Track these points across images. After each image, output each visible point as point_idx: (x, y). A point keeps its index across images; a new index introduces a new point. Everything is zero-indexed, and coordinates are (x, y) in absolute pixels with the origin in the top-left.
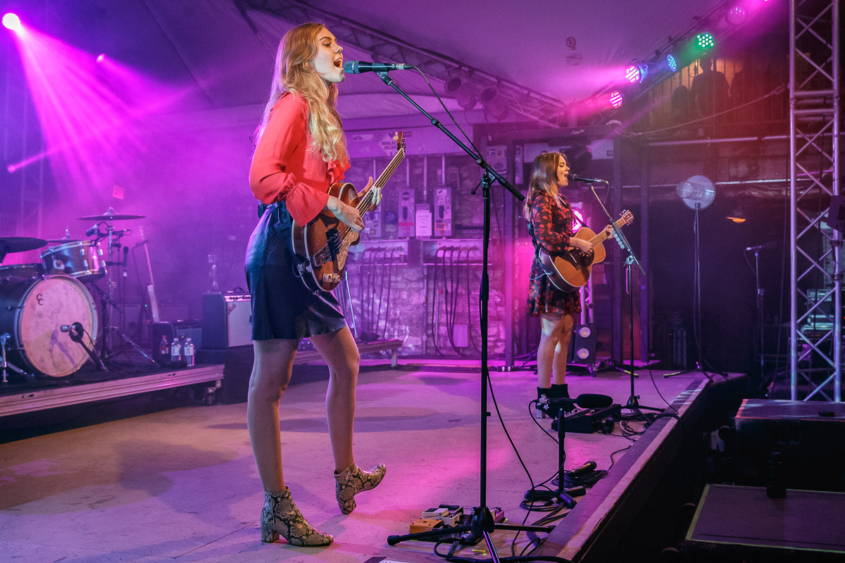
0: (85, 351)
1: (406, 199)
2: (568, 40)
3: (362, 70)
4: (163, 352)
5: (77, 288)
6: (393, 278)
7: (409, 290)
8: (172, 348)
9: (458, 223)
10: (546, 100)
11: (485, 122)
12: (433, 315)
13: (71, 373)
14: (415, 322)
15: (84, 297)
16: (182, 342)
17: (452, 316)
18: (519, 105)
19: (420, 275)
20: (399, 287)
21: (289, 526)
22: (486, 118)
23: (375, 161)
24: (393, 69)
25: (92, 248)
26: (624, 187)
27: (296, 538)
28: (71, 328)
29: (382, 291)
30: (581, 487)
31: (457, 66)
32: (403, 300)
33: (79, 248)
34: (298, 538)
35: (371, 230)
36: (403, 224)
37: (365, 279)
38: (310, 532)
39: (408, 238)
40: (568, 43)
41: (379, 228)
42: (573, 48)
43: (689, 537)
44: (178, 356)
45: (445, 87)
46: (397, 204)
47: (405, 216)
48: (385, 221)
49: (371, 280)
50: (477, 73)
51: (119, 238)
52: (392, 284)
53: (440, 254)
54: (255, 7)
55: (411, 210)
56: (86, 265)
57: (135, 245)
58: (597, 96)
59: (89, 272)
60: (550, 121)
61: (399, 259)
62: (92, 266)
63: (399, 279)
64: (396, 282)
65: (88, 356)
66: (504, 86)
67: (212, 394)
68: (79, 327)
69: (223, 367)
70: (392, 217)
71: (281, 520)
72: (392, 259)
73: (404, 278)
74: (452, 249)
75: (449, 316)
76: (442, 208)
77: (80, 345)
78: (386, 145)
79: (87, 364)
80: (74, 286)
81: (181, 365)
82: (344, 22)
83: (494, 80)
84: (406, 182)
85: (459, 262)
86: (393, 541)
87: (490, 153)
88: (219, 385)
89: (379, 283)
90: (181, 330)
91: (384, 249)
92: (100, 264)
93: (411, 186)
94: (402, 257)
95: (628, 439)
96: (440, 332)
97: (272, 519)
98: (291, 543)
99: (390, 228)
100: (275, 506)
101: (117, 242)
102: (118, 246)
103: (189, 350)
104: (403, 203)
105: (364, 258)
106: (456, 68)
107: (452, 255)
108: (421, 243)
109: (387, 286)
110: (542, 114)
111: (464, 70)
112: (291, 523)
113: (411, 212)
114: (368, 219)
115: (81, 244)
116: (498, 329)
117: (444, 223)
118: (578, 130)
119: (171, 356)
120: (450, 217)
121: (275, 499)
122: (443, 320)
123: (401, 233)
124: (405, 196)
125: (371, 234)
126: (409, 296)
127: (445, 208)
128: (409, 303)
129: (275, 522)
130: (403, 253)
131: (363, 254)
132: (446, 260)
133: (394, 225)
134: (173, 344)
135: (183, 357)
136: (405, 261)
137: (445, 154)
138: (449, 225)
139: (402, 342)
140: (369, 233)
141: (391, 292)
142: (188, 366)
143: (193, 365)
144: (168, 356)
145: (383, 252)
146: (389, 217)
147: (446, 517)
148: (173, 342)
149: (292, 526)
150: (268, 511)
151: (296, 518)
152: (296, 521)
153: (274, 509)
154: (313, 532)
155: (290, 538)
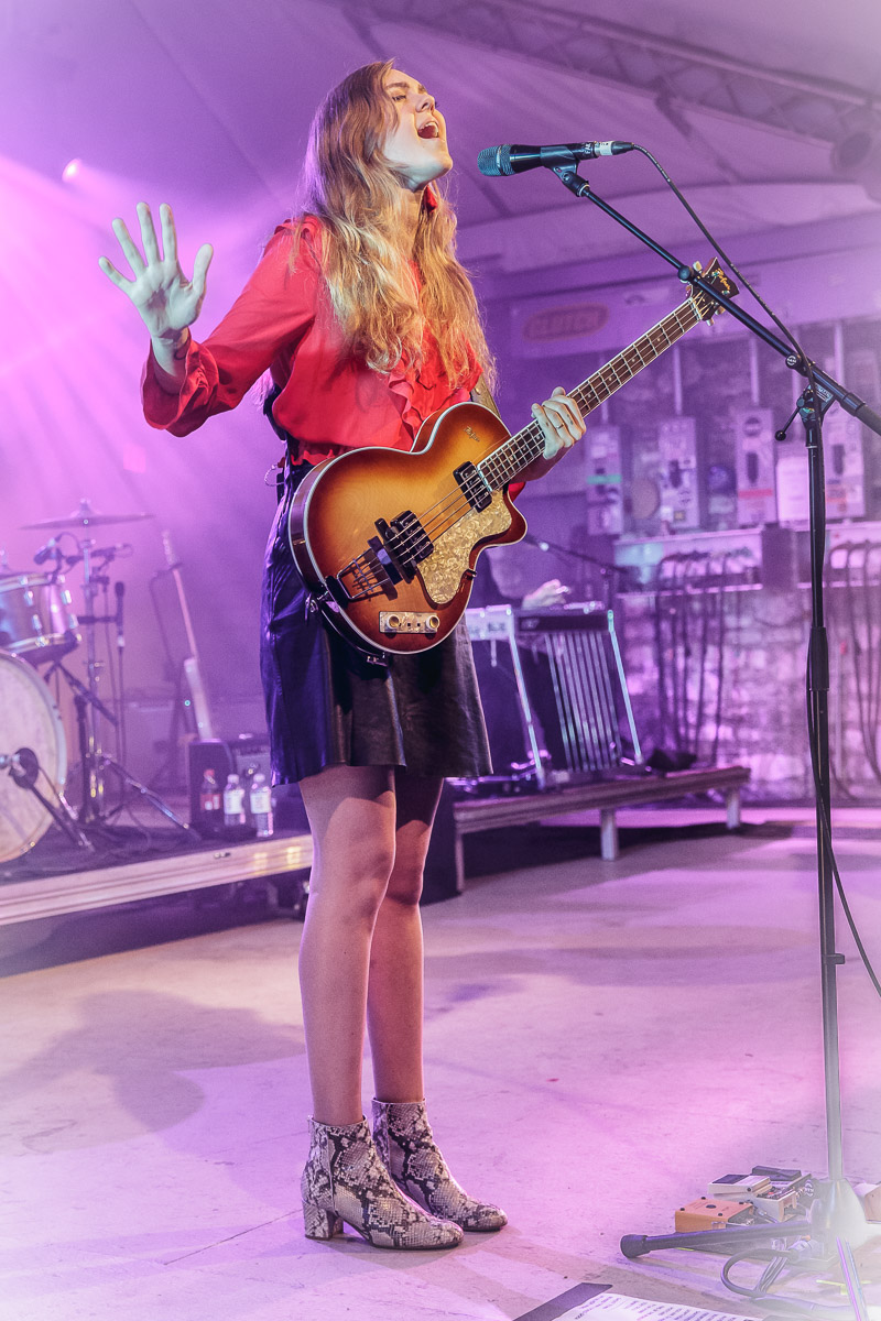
0: (42, 808)
1: (752, 434)
3: (518, 167)
4: (208, 806)
5: (22, 676)
6: (731, 621)
7: (770, 648)
8: (227, 796)
9: (878, 482)
13: (18, 854)
14: (786, 720)
15: (36, 693)
16: (246, 781)
17: (874, 707)
19: (792, 612)
20: (745, 641)
21: (365, 1202)
23: (677, 351)
24: (588, 157)
25: (47, 589)
27: (381, 1230)
28: (12, 761)
29: (704, 652)
32: (758, 670)
33: (22, 591)
34: (387, 1230)
35: (675, 512)
36: (747, 495)
37: (665, 626)
38: (412, 1218)
39: (760, 528)
41: (693, 507)
44: (237, 816)
45: (831, 156)
46: (732, 447)
47: (753, 474)
48: (706, 492)
49: (679, 628)
51: (106, 563)
52: (729, 635)
53: (839, 558)
54: (386, 16)
55: (765, 460)
56: (38, 626)
57: (154, 575)
59: (43, 641)
61: (741, 578)
62: (48, 628)
63: (745, 621)
64: (739, 629)
65: (49, 819)
68: (28, 757)
70: (720, 478)
71: (348, 1188)
72: (725, 579)
73: (756, 620)
74: (867, 546)
75: (865, 705)
76: (839, 451)
77: (31, 794)
79: (50, 834)
80: (15, 670)
81: (246, 834)
84: (750, 393)
86: (634, 1247)
89: (699, 632)
90: (247, 757)
91: (705, 555)
92: (67, 622)
93: (764, 404)
94: (750, 571)
96: (847, 744)
98: (369, 1242)
99: (718, 505)
100: (335, 1157)
101: (101, 574)
102: (105, 581)
103: (259, 800)
104: (746, 445)
105: (662, 576)
107: (866, 560)
108: (794, 538)
109: (717, 638)
112: (370, 1195)
113: (767, 463)
114: (666, 486)
115: (25, 582)
117: (847, 486)
119: (224, 814)
120: (861, 472)
121: (337, 1141)
122: (854, 715)
123: (745, 515)
124: (751, 428)
125: (675, 520)
126: (771, 661)
127: (847, 449)
128: (770, 677)
129: (334, 1193)
130: (750, 563)
131: (658, 569)
132: (853, 574)
133: (728, 496)
134: (229, 787)
135: (250, 815)
136: (756, 580)
137: (843, 321)
138: (859, 489)
139: (749, 770)
140: (670, 518)
141: (728, 653)
142: (260, 834)
143: (271, 832)
144: (219, 813)
145: (704, 562)
146: (715, 478)
147: (764, 1196)
148: (226, 783)
149: (373, 1203)
150: (318, 1168)
151: (379, 1184)
152: (381, 1192)
153: (332, 1163)
154: (418, 1218)
155: (369, 1228)
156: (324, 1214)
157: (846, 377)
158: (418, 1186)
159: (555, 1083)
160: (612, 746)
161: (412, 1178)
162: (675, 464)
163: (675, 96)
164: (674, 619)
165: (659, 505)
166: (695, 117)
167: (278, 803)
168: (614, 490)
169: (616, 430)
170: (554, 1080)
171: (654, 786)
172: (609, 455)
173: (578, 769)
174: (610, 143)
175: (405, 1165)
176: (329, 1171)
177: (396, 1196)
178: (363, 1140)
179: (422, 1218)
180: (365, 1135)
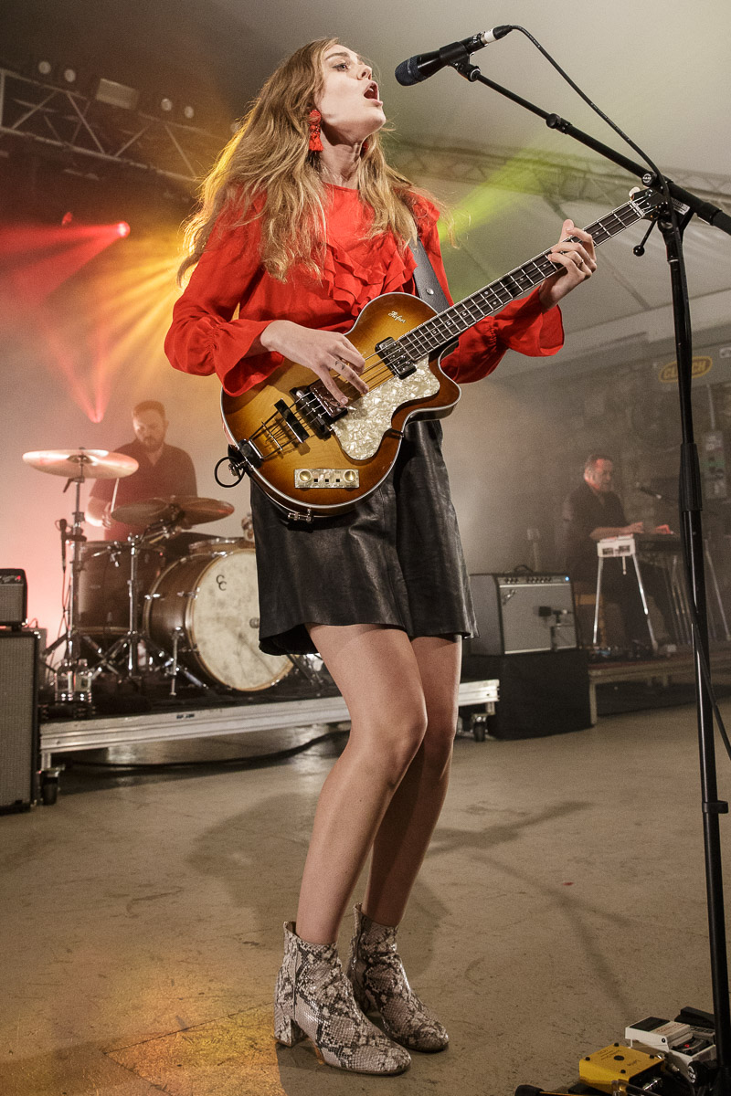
3: (425, 70)
13: (268, 685)
27: (330, 1050)
34: (336, 1051)
38: (363, 1040)
67: (481, 723)
69: (496, 683)
88: (491, 710)
97: (291, 994)
100: (301, 969)
112: (326, 1012)
121: (305, 954)
129: (295, 1003)
149: (327, 1020)
150: (285, 976)
151: (336, 1002)
152: (337, 1010)
153: (297, 974)
154: (368, 1041)
155: (321, 1046)
156: (288, 1021)
158: (373, 997)
159: (569, 887)
161: (370, 989)
168: (720, 471)
169: (721, 433)
170: (569, 884)
172: (718, 449)
173: (684, 643)
175: (364, 976)
176: (294, 980)
177: (351, 1014)
178: (328, 960)
179: (372, 1042)
180: (332, 956)
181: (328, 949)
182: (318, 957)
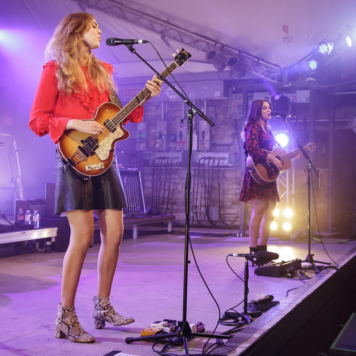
1: (182, 127)
2: (283, 27)
3: (117, 44)
4: (20, 219)
6: (172, 176)
7: (183, 184)
8: (26, 216)
9: (213, 142)
10: (269, 65)
11: (231, 79)
12: (197, 200)
16: (32, 212)
17: (209, 201)
18: (252, 68)
20: (177, 182)
21: (69, 328)
22: (231, 76)
23: (163, 103)
24: (136, 43)
26: (316, 121)
29: (165, 184)
30: (260, 311)
31: (214, 43)
32: (179, 190)
34: (73, 337)
35: (160, 146)
36: (179, 142)
37: (155, 176)
38: (81, 334)
39: (182, 151)
40: (284, 29)
41: (165, 144)
42: (287, 32)
43: (333, 347)
44: (28, 222)
45: (206, 56)
46: (176, 129)
47: (181, 137)
48: (168, 141)
49: (159, 177)
50: (226, 47)
52: (172, 180)
53: (202, 162)
58: (301, 63)
60: (271, 78)
61: (177, 165)
63: (177, 177)
64: (175, 178)
66: (242, 56)
67: (49, 245)
69: (56, 229)
70: (172, 138)
71: (65, 324)
72: (171, 165)
73: (180, 176)
74: (209, 158)
75: (207, 200)
76: (204, 133)
78: (170, 93)
81: (32, 227)
82: (144, 16)
83: (237, 52)
84: (182, 116)
85: (213, 167)
86: (129, 341)
87: (234, 98)
88: (53, 240)
89: (164, 179)
90: (33, 205)
91: (167, 158)
94: (178, 163)
95: (302, 282)
97: (60, 323)
99: (172, 145)
100: (63, 315)
104: (179, 129)
105: (155, 163)
106: (213, 44)
107: (209, 162)
109: (169, 181)
110: (267, 74)
111: (218, 46)
112: (71, 327)
113: (185, 135)
114: (158, 139)
116: (238, 210)
117: (204, 142)
118: (288, 84)
120: (209, 139)
121: (64, 310)
122: (203, 203)
123: (178, 148)
124: (181, 125)
125: (160, 148)
126: (183, 187)
127: (206, 132)
128: (182, 192)
129: (62, 325)
130: (179, 161)
131: (154, 161)
132: (205, 165)
133: (174, 142)
134: (27, 213)
135: (32, 222)
136: (180, 166)
137: (206, 99)
138: (208, 143)
139: (175, 216)
140: (158, 147)
141: (171, 184)
142: (35, 227)
143: (38, 227)
144: (23, 221)
145: (166, 160)
146: (171, 137)
147: (166, 327)
148: (26, 212)
149: (71, 329)
150: (59, 318)
151: (74, 324)
152: (74, 326)
153: (62, 317)
154: (83, 334)
155: (69, 336)
156: (59, 331)
157: (207, 114)
160: (138, 208)
162: (160, 133)
163: (166, 36)
164: (157, 175)
165: (156, 143)
166: (171, 42)
167: (41, 219)
169: (145, 122)
171: (149, 219)
172: (143, 129)
173: (128, 213)
174: (142, 40)
176: (61, 319)
177: (78, 327)
178: (72, 311)
179: (84, 334)
180: (73, 310)
181: (72, 308)
182: (69, 310)
